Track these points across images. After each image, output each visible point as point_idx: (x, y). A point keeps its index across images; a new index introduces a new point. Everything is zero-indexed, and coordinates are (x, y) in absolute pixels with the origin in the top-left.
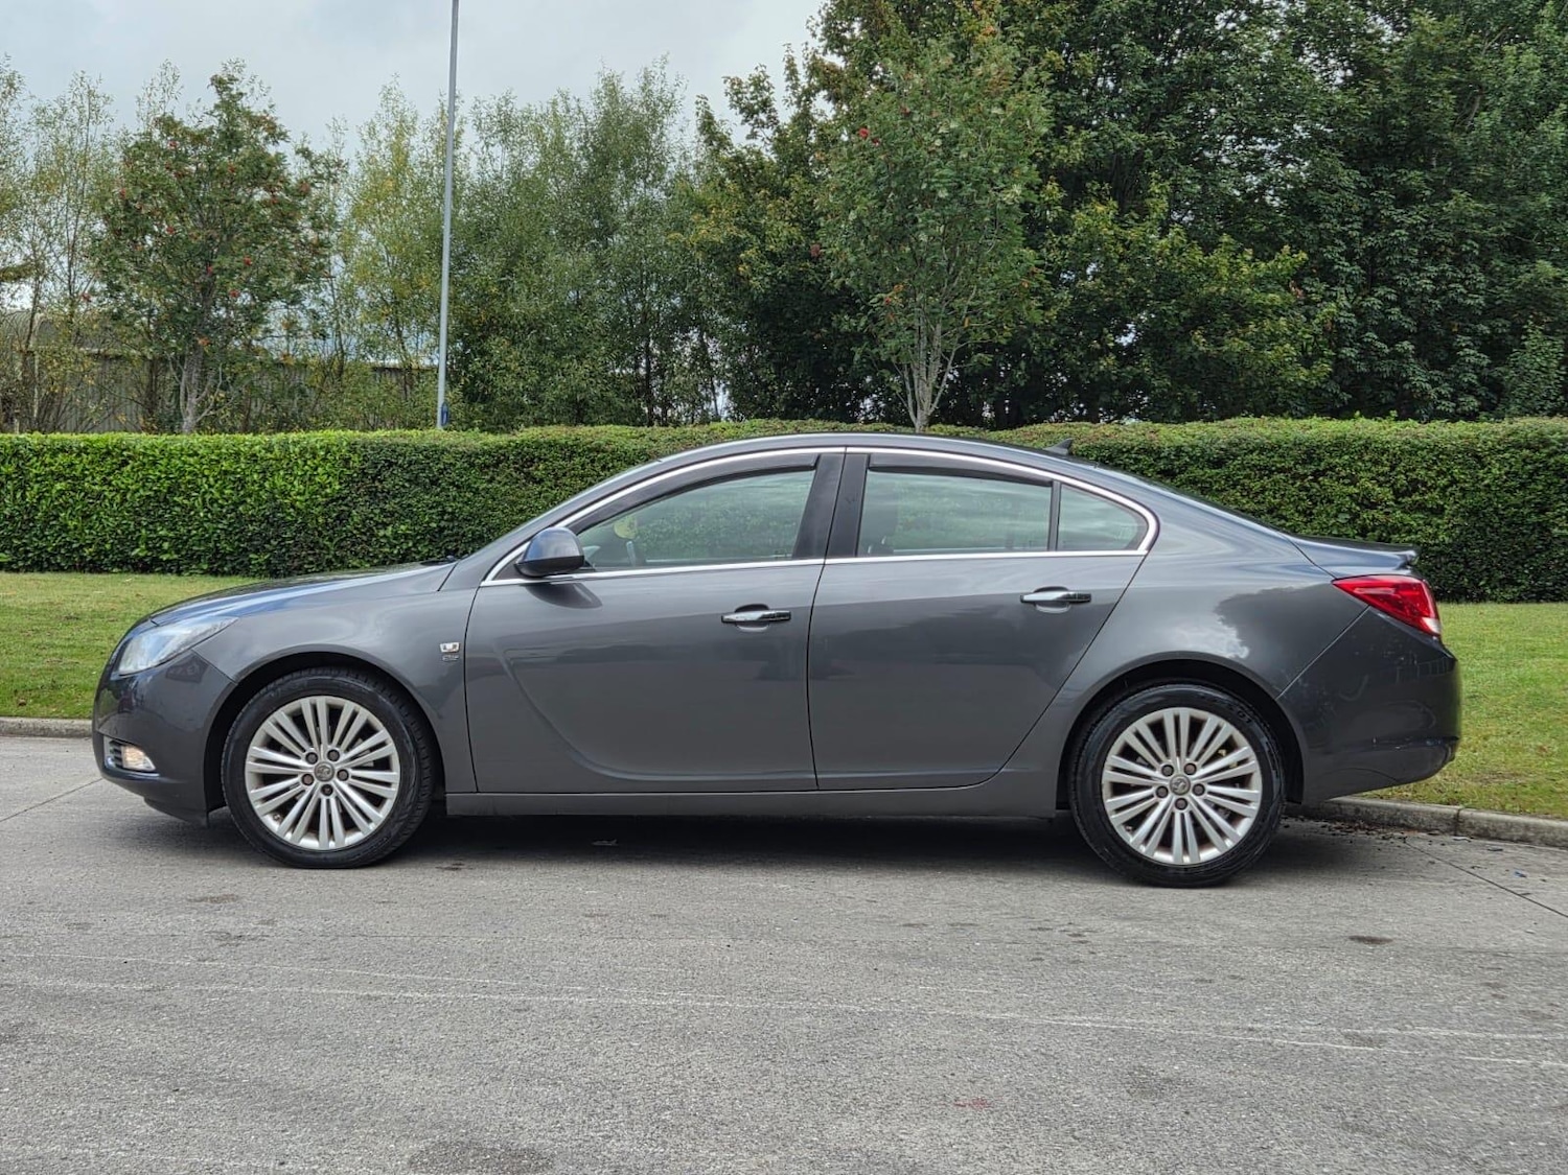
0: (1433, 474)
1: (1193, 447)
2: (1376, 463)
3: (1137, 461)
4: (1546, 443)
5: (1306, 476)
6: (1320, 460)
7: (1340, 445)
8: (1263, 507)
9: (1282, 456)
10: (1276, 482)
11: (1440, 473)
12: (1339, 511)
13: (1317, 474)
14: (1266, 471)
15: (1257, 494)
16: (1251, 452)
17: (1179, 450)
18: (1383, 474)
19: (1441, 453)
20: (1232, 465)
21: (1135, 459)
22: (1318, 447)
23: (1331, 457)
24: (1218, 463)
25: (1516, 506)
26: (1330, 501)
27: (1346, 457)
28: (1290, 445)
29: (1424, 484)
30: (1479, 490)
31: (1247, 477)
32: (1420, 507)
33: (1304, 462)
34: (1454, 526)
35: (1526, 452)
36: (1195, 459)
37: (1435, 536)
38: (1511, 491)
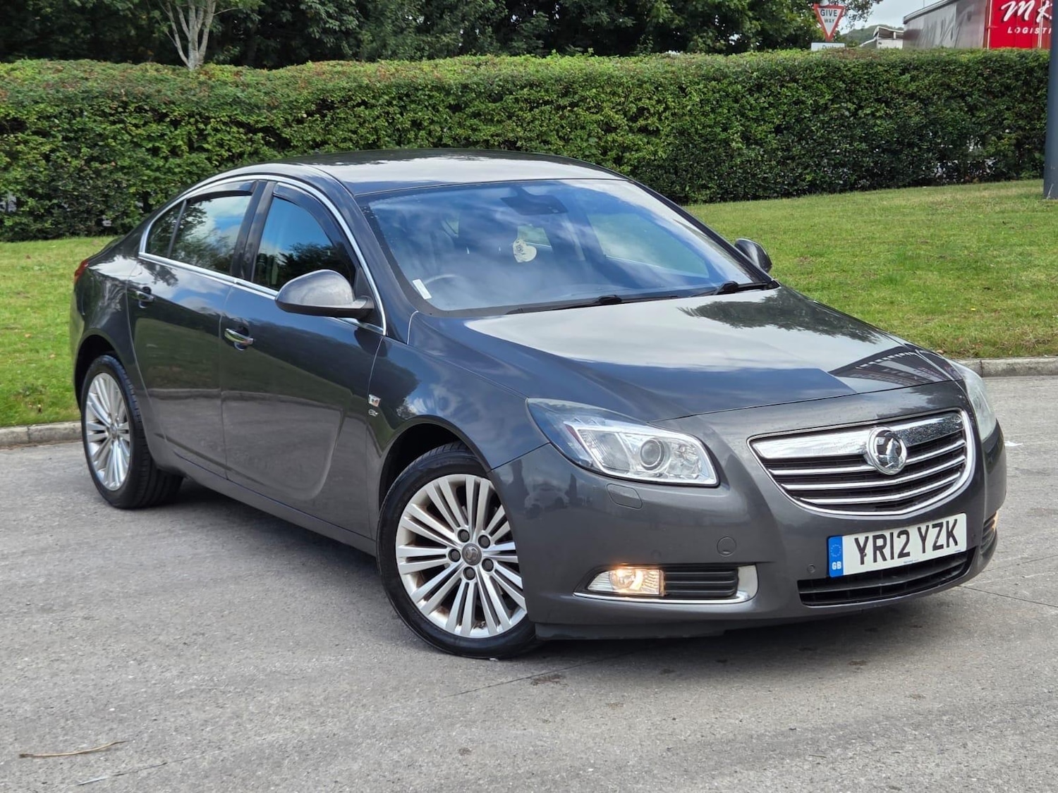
0: (654, 103)
1: (478, 84)
2: (614, 94)
3: (430, 97)
4: (725, 76)
5: (565, 107)
6: (576, 93)
7: (590, 80)
8: (533, 135)
9: (547, 91)
10: (542, 112)
11: (659, 102)
12: (589, 136)
13: (573, 105)
14: (533, 104)
15: (529, 123)
16: (522, 88)
17: (465, 87)
18: (619, 104)
19: (660, 86)
20: (509, 99)
21: (429, 95)
22: (574, 82)
23: (582, 91)
24: (498, 98)
25: (710, 126)
26: (583, 128)
27: (594, 90)
28: (553, 81)
29: (648, 109)
30: (684, 114)
31: (521, 109)
32: (644, 130)
33: (565, 95)
34: (669, 144)
35: (714, 83)
36: (479, 94)
37: (655, 153)
38: (705, 114)
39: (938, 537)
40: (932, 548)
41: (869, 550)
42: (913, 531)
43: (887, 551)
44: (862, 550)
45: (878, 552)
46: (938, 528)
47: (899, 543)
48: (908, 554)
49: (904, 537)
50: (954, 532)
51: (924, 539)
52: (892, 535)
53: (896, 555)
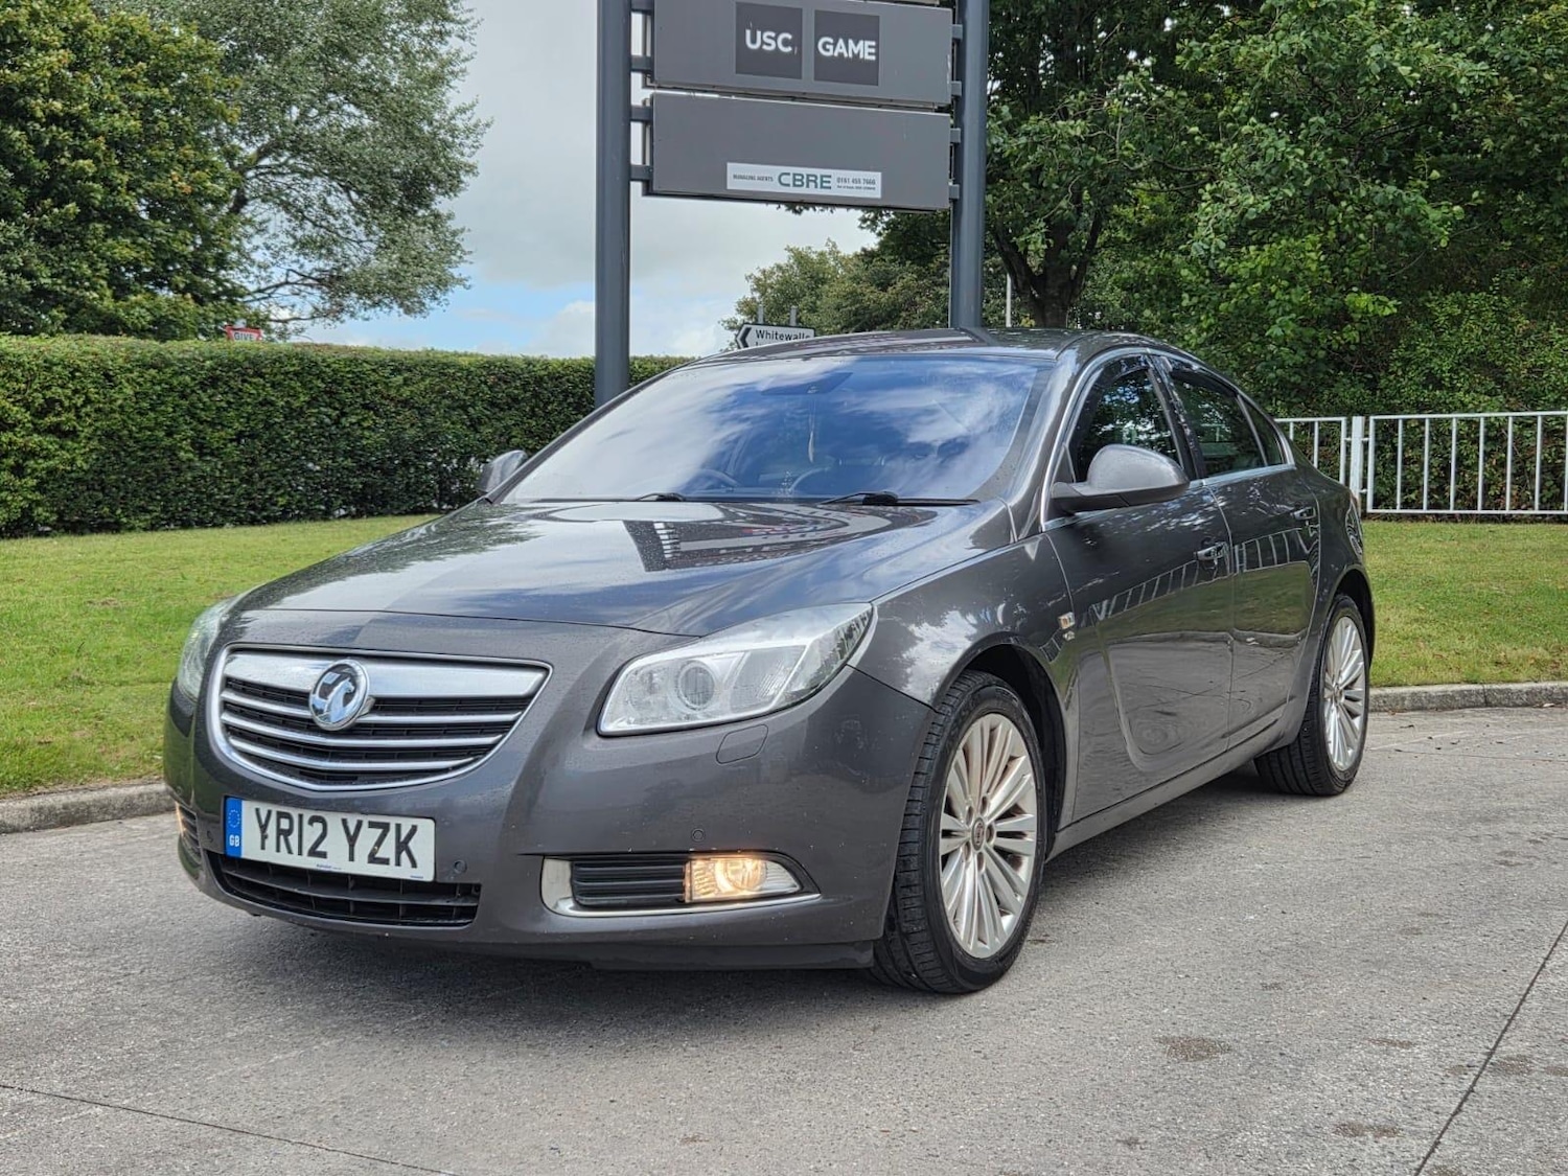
39: (379, 843)
40: (366, 859)
41: (272, 830)
42: (334, 820)
43: (293, 839)
44: (263, 828)
45: (282, 837)
46: (380, 831)
47: (312, 833)
48: (323, 855)
49: (318, 826)
50: (411, 844)
51: (352, 840)
52: (301, 816)
53: (305, 851)
